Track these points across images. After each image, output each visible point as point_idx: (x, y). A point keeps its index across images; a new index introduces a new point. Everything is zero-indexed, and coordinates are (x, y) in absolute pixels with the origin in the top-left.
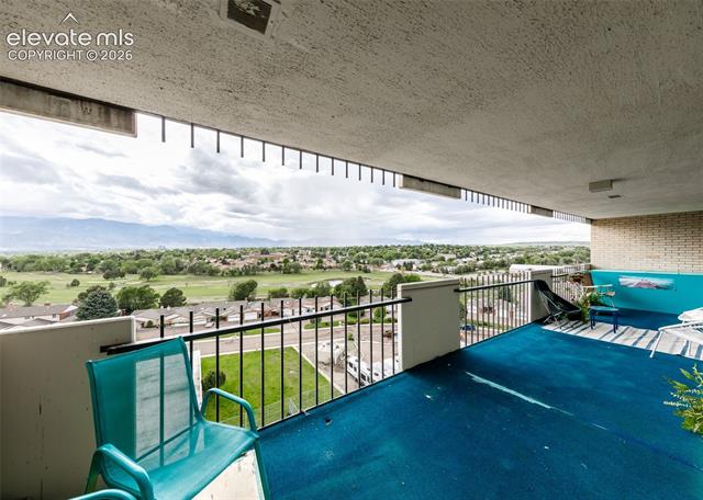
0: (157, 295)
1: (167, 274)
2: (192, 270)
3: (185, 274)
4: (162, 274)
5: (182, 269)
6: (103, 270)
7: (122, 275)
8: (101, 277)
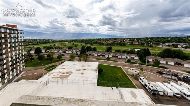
0: (92, 48)
4: (94, 44)
5: (97, 43)
8: (85, 44)
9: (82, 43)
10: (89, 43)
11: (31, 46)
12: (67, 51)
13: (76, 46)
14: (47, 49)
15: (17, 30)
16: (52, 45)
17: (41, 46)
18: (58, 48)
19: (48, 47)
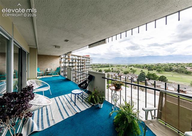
0: (158, 77)
1: (166, 71)
2: (176, 71)
3: (173, 72)
4: (164, 71)
5: (172, 70)
6: (148, 68)
7: (152, 70)
8: (147, 70)
9: (143, 68)
10: (155, 70)
11: (97, 69)
12: (122, 75)
13: (134, 72)
14: (107, 71)
15: (89, 58)
16: (111, 69)
17: (103, 69)
18: (114, 72)
19: (107, 70)
